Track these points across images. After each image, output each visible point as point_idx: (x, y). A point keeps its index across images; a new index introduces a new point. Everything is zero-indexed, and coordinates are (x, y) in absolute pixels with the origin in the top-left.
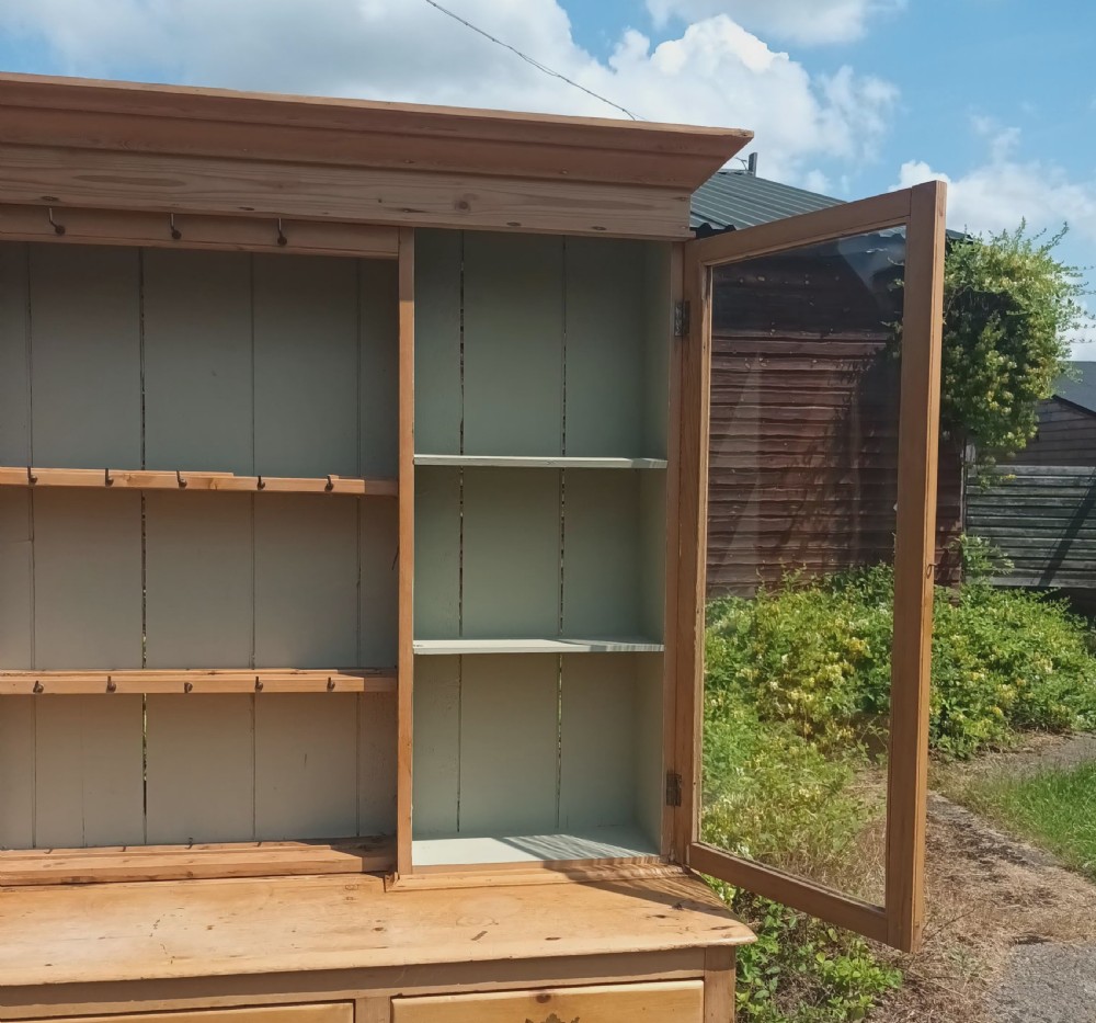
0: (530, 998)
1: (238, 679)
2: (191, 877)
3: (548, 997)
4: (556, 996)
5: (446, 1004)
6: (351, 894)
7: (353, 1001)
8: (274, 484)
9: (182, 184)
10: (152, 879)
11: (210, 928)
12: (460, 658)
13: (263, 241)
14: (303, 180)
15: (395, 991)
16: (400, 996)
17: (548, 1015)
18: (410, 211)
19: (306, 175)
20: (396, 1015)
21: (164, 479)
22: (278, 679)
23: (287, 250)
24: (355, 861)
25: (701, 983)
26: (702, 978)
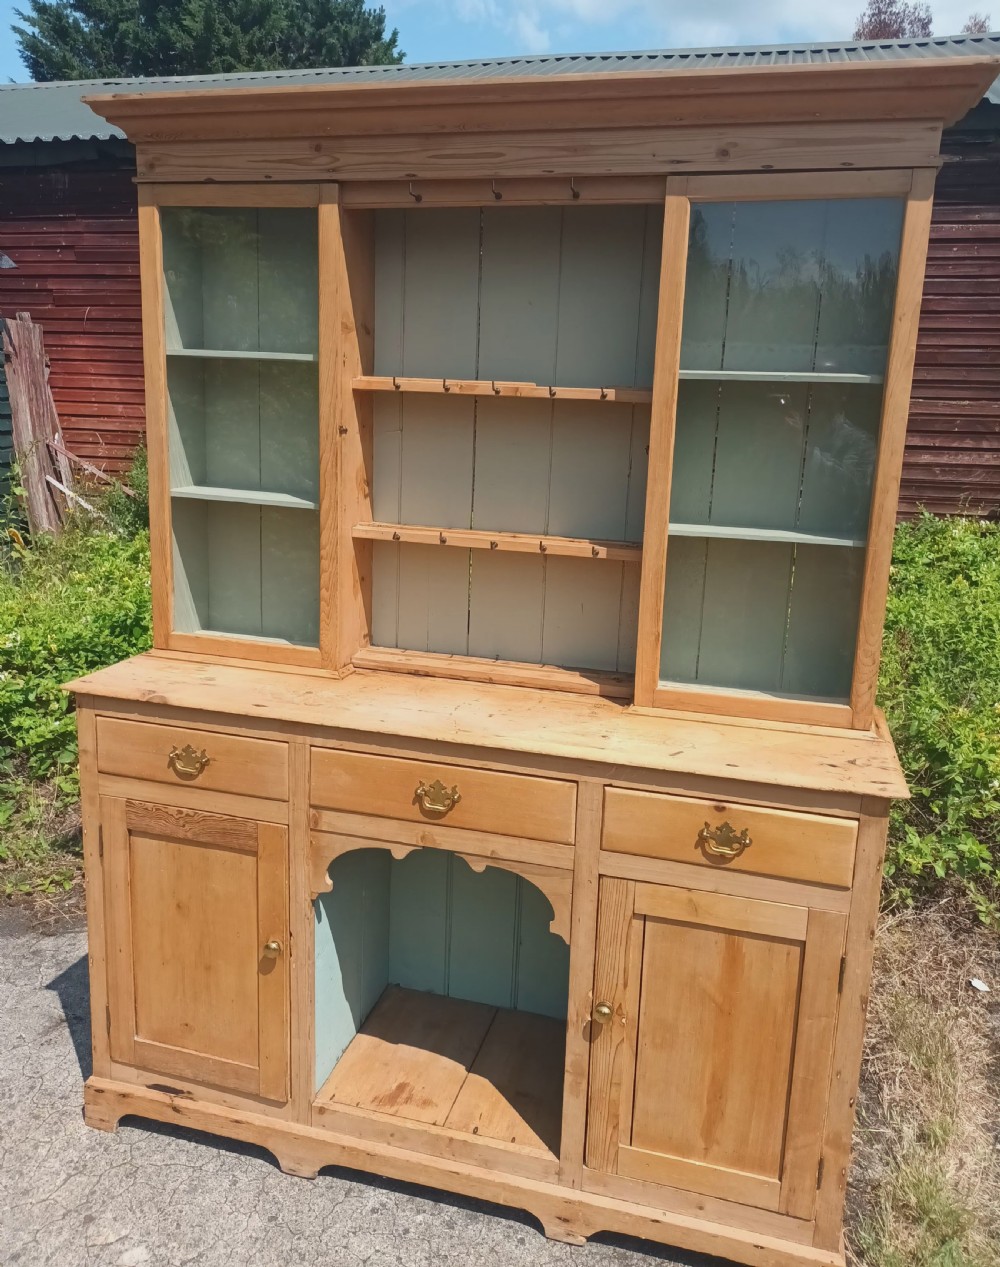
0: (709, 807)
1: (529, 543)
2: (491, 681)
3: (724, 808)
4: (730, 809)
5: (644, 798)
6: (596, 710)
7: (576, 782)
8: (563, 393)
9: (502, 155)
10: (466, 679)
11: (490, 716)
12: (707, 540)
13: (559, 197)
14: (592, 143)
15: (608, 781)
16: (610, 785)
17: (722, 822)
18: (679, 162)
19: (594, 139)
20: (607, 799)
21: (484, 387)
22: (557, 545)
23: (580, 202)
24: (595, 687)
25: (856, 823)
26: (858, 820)
